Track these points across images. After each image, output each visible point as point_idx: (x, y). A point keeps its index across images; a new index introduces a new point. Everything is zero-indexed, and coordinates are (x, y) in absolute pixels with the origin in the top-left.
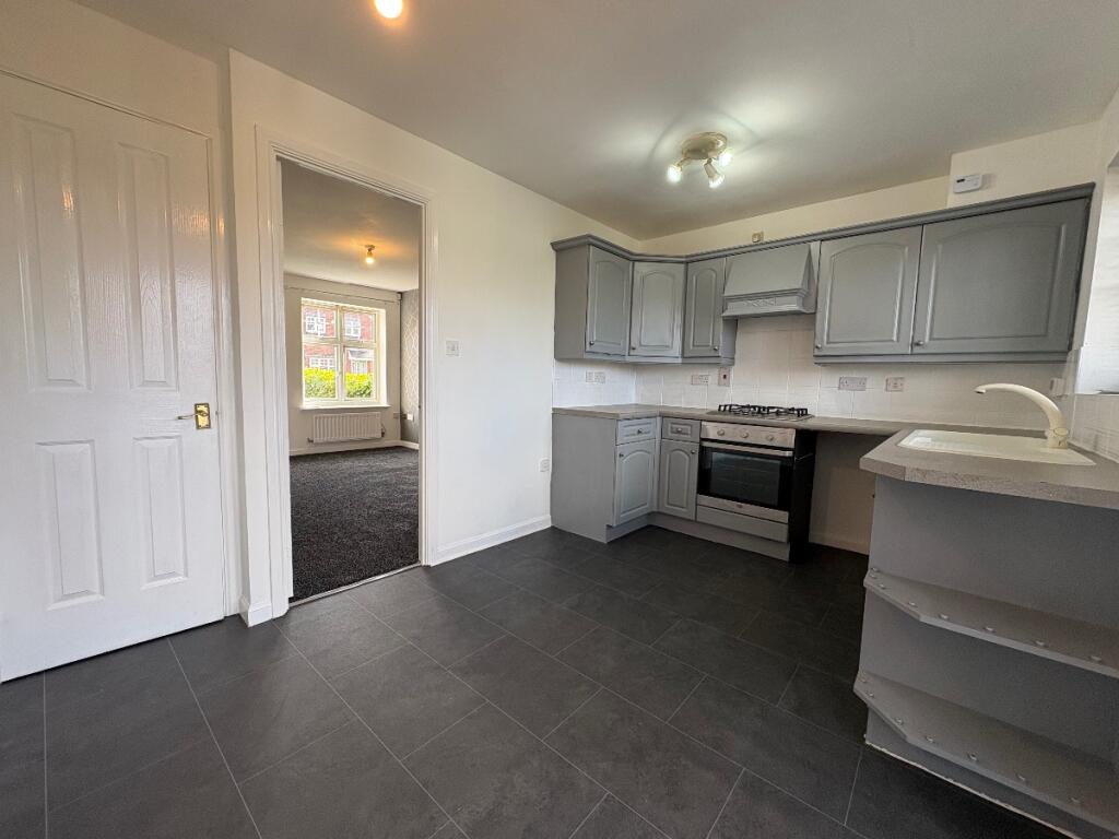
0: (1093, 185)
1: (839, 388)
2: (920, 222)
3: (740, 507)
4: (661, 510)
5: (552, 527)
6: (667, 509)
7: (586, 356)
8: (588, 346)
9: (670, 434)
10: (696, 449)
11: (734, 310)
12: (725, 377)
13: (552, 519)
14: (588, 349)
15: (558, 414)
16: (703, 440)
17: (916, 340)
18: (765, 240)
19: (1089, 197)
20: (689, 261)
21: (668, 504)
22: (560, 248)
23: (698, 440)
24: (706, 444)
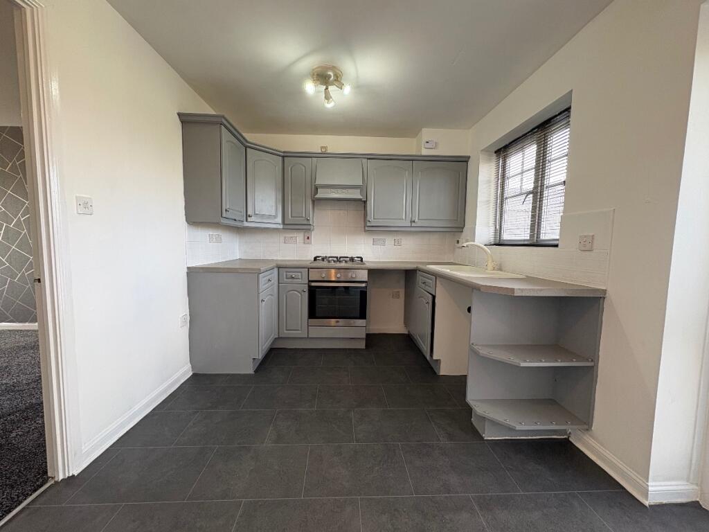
0: (469, 157)
1: (373, 244)
2: (411, 159)
3: (337, 322)
4: (281, 336)
5: (193, 374)
6: (285, 333)
7: (224, 221)
8: (224, 211)
9: (285, 280)
10: (306, 289)
11: (321, 194)
12: (308, 238)
13: (193, 367)
14: (224, 215)
15: (192, 273)
16: (310, 281)
17: (413, 220)
18: (329, 151)
19: (467, 162)
20: (285, 156)
21: (287, 330)
22: (187, 120)
23: (307, 282)
24: (313, 284)
